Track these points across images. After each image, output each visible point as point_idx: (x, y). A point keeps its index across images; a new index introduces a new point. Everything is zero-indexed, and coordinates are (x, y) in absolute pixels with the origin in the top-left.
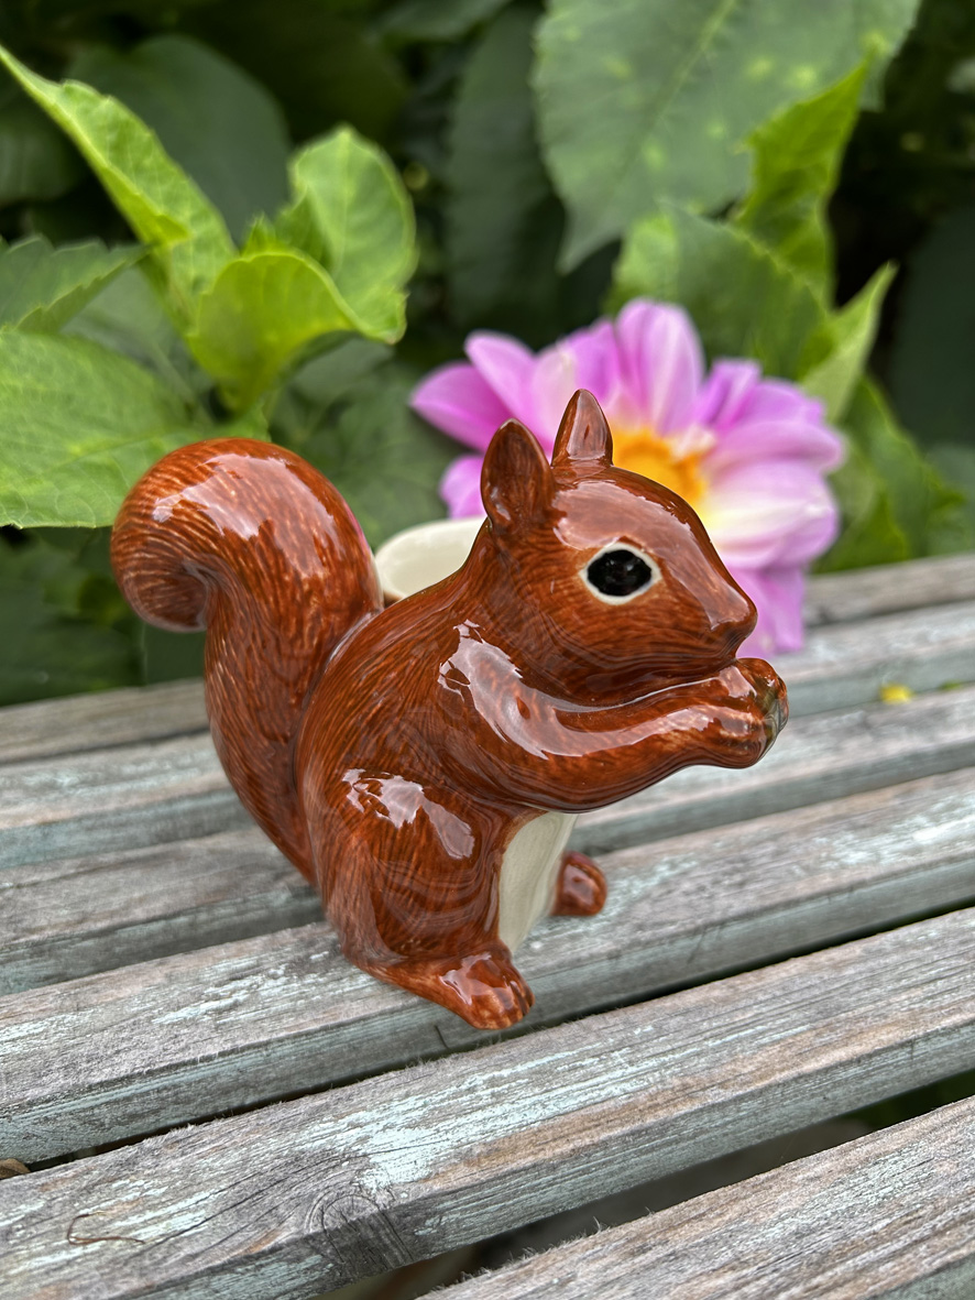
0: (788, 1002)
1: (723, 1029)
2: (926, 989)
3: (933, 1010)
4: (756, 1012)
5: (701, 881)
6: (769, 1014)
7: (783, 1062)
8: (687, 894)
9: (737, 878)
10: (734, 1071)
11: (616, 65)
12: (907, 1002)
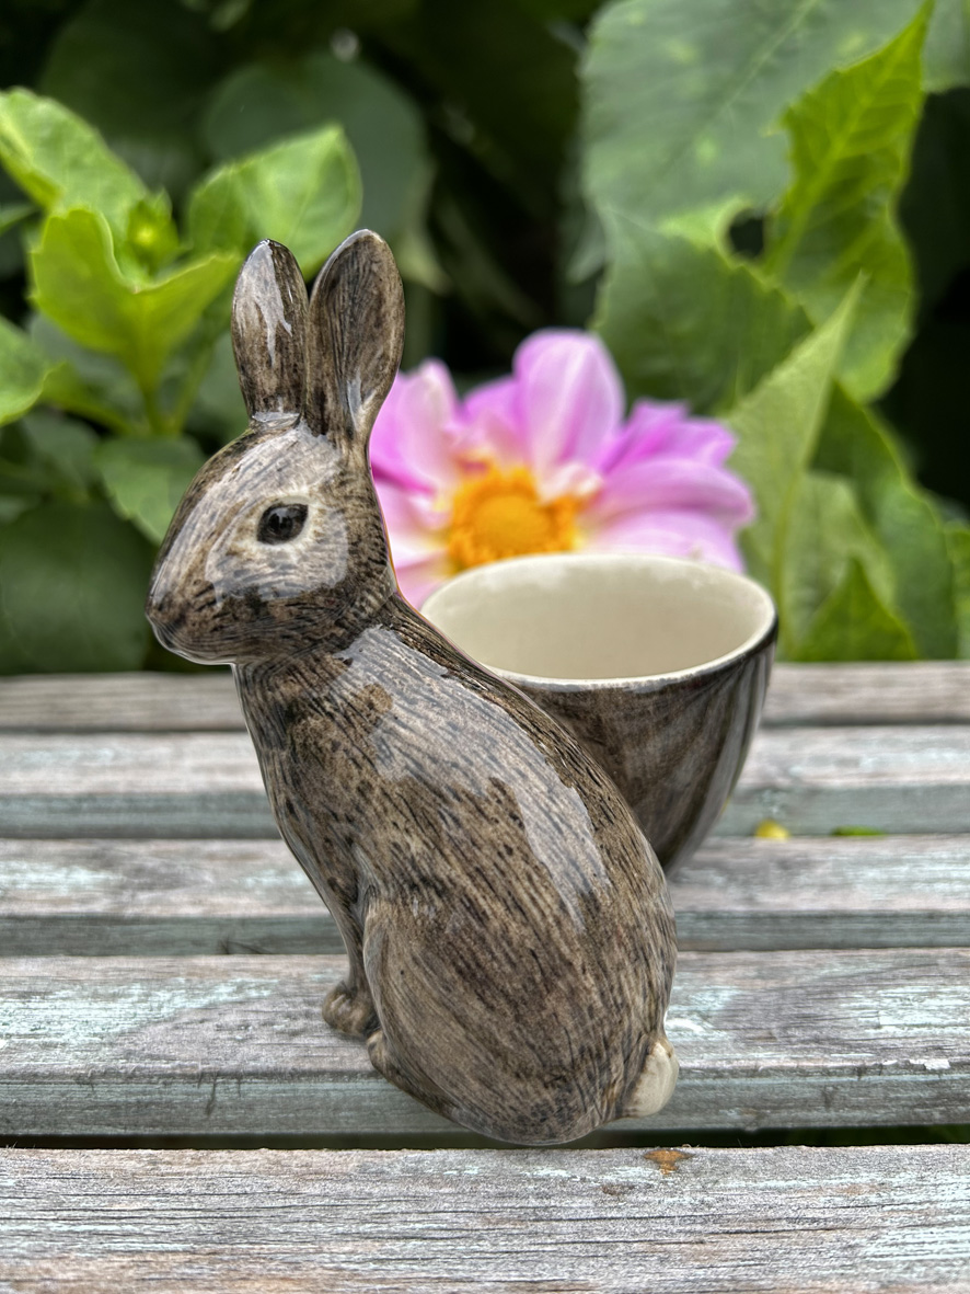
0: (196, 1206)
1: (89, 1214)
2: (388, 1245)
3: (368, 1281)
4: (147, 1205)
5: (251, 1017)
6: (157, 1214)
7: (115, 1282)
8: (220, 1028)
9: (300, 1024)
10: (48, 1271)
11: (679, 50)
12: (343, 1257)
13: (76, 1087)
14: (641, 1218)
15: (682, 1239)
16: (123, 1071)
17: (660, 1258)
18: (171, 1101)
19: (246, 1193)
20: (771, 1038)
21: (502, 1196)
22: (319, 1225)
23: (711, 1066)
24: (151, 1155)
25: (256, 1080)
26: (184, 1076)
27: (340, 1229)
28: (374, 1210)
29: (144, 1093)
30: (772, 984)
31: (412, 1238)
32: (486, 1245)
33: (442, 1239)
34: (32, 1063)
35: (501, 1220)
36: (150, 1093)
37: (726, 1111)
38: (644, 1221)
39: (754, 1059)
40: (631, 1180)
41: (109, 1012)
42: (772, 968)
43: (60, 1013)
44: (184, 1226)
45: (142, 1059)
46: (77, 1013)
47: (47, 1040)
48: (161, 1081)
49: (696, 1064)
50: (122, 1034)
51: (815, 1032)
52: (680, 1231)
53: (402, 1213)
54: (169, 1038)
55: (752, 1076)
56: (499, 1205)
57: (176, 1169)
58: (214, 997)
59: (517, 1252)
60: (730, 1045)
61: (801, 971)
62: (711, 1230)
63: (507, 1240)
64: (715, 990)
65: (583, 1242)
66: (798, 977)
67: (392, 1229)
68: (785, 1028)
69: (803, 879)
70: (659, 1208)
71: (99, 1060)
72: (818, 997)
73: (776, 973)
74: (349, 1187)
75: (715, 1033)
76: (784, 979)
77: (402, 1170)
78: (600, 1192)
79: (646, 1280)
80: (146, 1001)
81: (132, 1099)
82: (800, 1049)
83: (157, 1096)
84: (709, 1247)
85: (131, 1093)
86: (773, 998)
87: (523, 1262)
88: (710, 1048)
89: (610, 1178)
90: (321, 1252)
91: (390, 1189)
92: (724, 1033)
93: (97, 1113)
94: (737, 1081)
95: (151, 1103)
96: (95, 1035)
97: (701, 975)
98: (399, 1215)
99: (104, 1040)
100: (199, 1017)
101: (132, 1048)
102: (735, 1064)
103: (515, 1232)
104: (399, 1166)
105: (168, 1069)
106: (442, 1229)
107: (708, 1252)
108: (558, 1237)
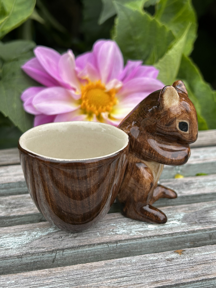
13: (17, 259)
14: (177, 265)
15: (188, 267)
16: (31, 253)
17: (184, 272)
18: (43, 260)
19: (78, 274)
20: (196, 223)
21: (143, 265)
22: (100, 278)
23: (183, 231)
24: (48, 270)
25: (68, 250)
26: (48, 252)
27: (106, 278)
28: (113, 272)
29: (36, 259)
30: (193, 211)
31: (124, 277)
32: (143, 276)
33: (132, 276)
34: (4, 254)
35: (145, 270)
36: (38, 258)
37: (186, 243)
38: (178, 265)
39: (193, 228)
40: (173, 257)
41: (21, 239)
42: (192, 207)
43: (6, 241)
44: (66, 283)
45: (36, 249)
46: (12, 241)
47: (6, 248)
48: (42, 254)
49: (180, 231)
50: (27, 244)
51: (206, 220)
52: (187, 266)
53: (120, 272)
54: (41, 243)
55: (193, 233)
56: (143, 267)
57: (57, 272)
58: (49, 232)
59: (151, 276)
60: (187, 226)
61: (199, 208)
62: (194, 264)
63: (148, 274)
64: (180, 214)
65: (166, 271)
66: (199, 209)
67: (119, 276)
68: (199, 220)
69: (192, 187)
70: (181, 262)
71: (23, 251)
72: (205, 212)
73: (192, 208)
74: (104, 269)
75: (183, 223)
76: (195, 210)
77: (116, 263)
78: (166, 261)
79: (183, 277)
80: (30, 235)
81: (32, 261)
82: (204, 225)
83: (40, 259)
84: (195, 268)
85: (32, 259)
86: (194, 214)
87: (153, 277)
88: (182, 227)
89: (167, 257)
90: (103, 283)
91: (115, 268)
92: (184, 223)
93: (22, 267)
94: (189, 235)
95: (38, 261)
96: (19, 245)
97: (175, 211)
98: (119, 273)
99: (23, 246)
100: (47, 237)
101: (31, 246)
102: (189, 230)
103: (149, 272)
104: (115, 263)
105: (44, 250)
106: (131, 274)
107: (195, 269)
108: (159, 271)
